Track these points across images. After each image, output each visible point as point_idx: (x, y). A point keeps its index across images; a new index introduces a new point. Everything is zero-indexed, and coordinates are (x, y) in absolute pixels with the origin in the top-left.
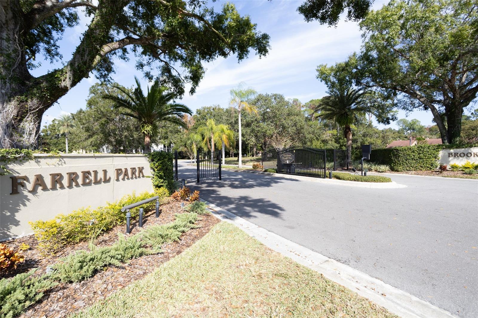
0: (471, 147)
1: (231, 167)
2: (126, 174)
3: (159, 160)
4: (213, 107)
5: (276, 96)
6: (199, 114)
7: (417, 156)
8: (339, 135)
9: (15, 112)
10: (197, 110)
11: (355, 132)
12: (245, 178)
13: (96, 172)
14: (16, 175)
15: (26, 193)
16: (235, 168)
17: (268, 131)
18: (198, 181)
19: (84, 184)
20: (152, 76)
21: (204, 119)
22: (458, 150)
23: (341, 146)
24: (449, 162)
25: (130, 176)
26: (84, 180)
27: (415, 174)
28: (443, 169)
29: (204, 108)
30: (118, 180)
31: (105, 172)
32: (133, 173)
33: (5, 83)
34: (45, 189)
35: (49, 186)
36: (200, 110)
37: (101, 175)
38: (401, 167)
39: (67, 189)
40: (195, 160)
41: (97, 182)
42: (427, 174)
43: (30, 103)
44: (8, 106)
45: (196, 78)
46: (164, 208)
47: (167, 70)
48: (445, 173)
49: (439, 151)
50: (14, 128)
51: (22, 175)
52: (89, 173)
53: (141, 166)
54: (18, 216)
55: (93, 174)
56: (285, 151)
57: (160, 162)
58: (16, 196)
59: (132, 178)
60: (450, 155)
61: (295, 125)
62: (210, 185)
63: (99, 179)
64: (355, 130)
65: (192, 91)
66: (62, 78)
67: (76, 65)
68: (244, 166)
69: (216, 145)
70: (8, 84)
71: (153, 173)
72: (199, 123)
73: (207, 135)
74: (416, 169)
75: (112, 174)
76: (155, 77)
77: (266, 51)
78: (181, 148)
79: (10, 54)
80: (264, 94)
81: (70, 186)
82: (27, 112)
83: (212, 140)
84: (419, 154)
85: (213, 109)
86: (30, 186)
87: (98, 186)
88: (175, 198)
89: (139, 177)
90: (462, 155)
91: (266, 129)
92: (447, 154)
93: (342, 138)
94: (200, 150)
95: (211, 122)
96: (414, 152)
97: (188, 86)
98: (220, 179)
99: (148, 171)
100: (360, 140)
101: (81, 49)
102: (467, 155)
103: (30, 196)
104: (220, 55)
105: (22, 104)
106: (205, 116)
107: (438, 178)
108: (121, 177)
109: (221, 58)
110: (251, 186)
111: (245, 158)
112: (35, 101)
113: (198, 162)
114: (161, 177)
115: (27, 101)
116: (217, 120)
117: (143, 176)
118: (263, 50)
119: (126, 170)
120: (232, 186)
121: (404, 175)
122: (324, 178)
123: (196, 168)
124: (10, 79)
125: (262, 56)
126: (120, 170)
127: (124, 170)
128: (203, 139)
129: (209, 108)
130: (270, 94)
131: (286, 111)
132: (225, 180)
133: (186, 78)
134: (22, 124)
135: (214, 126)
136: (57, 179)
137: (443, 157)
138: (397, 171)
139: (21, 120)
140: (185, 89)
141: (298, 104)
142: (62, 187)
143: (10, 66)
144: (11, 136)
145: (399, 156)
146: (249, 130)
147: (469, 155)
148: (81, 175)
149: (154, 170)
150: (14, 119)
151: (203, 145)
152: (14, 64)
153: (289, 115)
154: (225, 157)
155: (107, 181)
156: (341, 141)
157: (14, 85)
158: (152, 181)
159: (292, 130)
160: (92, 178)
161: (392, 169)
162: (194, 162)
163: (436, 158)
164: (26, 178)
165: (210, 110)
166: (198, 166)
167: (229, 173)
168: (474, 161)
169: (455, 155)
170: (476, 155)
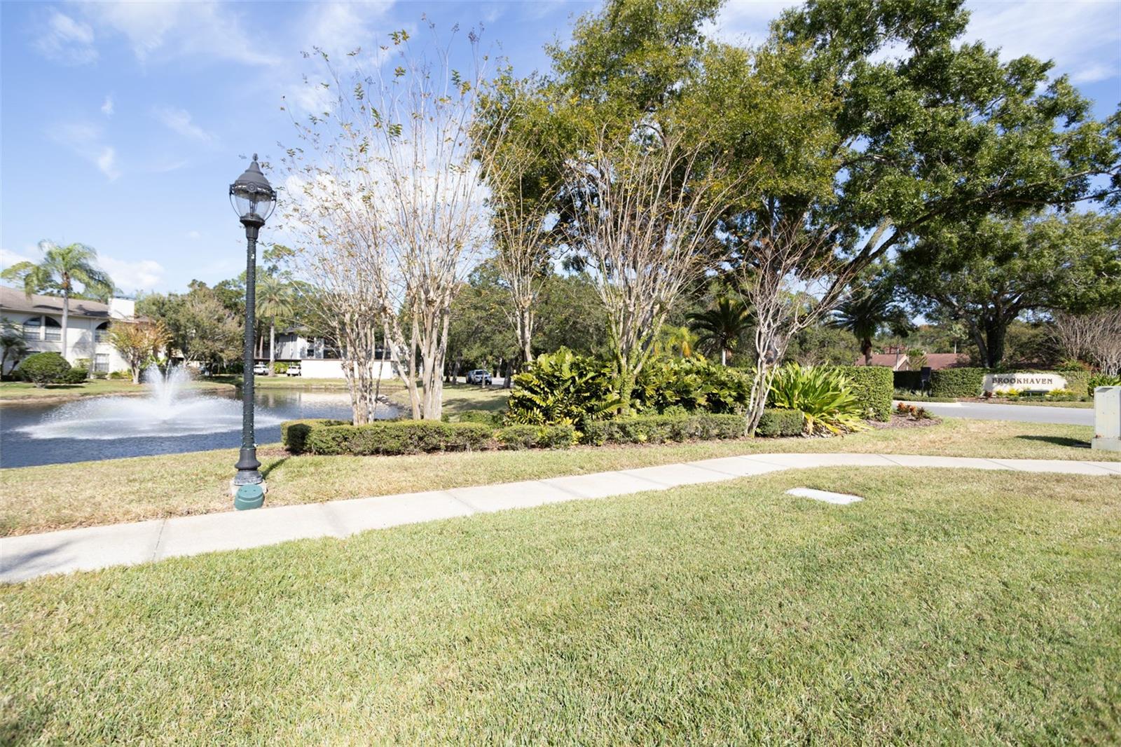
22: (1001, 375)
24: (994, 387)
28: (988, 395)
38: (942, 393)
42: (971, 401)
48: (990, 400)
49: (983, 376)
60: (994, 380)
74: (959, 396)
84: (963, 378)
90: (1006, 381)
92: (991, 380)
96: (956, 376)
102: (1011, 381)
107: (983, 405)
137: (987, 382)
145: (940, 380)
147: (1013, 381)
163: (980, 383)
168: (1018, 388)
169: (1000, 381)
170: (1019, 381)
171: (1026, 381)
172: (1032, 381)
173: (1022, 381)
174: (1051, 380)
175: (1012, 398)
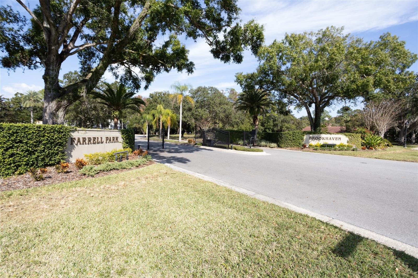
0: (321, 133)
1: (173, 141)
2: (110, 140)
3: (126, 133)
4: (164, 92)
5: (212, 89)
6: (152, 97)
7: (292, 138)
8: (265, 120)
9: (56, 106)
10: (150, 94)
11: (276, 118)
12: (180, 148)
13: (98, 138)
14: (72, 137)
15: (74, 145)
16: (176, 142)
17: (204, 115)
18: (148, 149)
19: (94, 143)
20: (118, 75)
21: (155, 102)
22: (314, 135)
23: (265, 129)
24: (309, 142)
25: (112, 141)
26: (93, 142)
27: (290, 149)
28: (304, 146)
29: (157, 93)
30: (106, 143)
31: (101, 138)
32: (113, 140)
33: (50, 92)
34: (80, 144)
35: (82, 143)
36: (152, 94)
37: (100, 140)
38: (283, 145)
39: (87, 145)
40: (147, 135)
41: (98, 143)
42: (296, 150)
43: (63, 103)
44: (52, 104)
45: (149, 79)
46: (129, 158)
47: (129, 72)
48: (305, 149)
49: (304, 135)
50: (54, 115)
51: (74, 137)
52: (95, 138)
53: (117, 136)
54: (72, 154)
55: (97, 138)
56: (209, 131)
57: (127, 135)
58: (72, 146)
59: (113, 142)
60: (310, 138)
61: (225, 112)
62: (155, 151)
63: (99, 141)
64: (276, 117)
65: (146, 87)
66: (82, 91)
67: (89, 86)
68: (183, 141)
69: (164, 124)
70: (52, 92)
71: (123, 140)
72: (152, 105)
73: (157, 115)
74: (291, 146)
75: (104, 140)
76: (120, 76)
77: (192, 71)
78: (135, 125)
79: (53, 77)
80: (203, 86)
81: (88, 144)
82: (61, 106)
83: (161, 120)
84: (293, 137)
85: (164, 94)
86: (76, 142)
87: (98, 145)
88: (135, 154)
89: (116, 142)
90: (317, 138)
91: (202, 114)
92: (308, 138)
93: (267, 123)
94: (150, 127)
95: (160, 107)
96: (290, 135)
97: (143, 84)
98: (163, 148)
99: (120, 140)
100: (280, 125)
101: (92, 78)
102: (319, 139)
103: (76, 146)
104: (165, 70)
105: (59, 103)
106: (157, 100)
107: (300, 152)
108: (108, 141)
109: (165, 73)
110: (181, 152)
111: (190, 135)
112: (66, 101)
113: (149, 137)
114: (127, 143)
115: (61, 101)
116: (166, 105)
117: (118, 142)
118: (190, 70)
119: (110, 137)
120: (169, 152)
121: (284, 150)
122: (228, 149)
123: (147, 141)
124: (53, 90)
125: (190, 74)
126: (108, 138)
127: (109, 138)
128: (154, 118)
129: (160, 93)
130: (207, 87)
131: (218, 101)
132: (166, 149)
133: (142, 78)
134: (58, 113)
135: (163, 109)
136: (84, 139)
137: (306, 139)
138: (281, 147)
139: (57, 111)
140: (141, 86)
141: (235, 93)
142: (86, 144)
143: (53, 83)
144: (53, 118)
145: (282, 138)
146: (189, 114)
147: (320, 139)
148: (92, 139)
149: (123, 139)
150: (55, 110)
151: (153, 123)
152: (55, 82)
153: (220, 104)
154: (170, 134)
155: (102, 143)
156: (266, 125)
157: (54, 93)
158: (122, 145)
159: (222, 115)
160: (96, 140)
161: (279, 146)
162: (146, 137)
163: (302, 140)
164: (75, 139)
165: (161, 94)
166: (148, 140)
167: (170, 145)
168: (322, 142)
169: (313, 138)
170: (323, 139)
171: (327, 138)
172: (330, 138)
173: (325, 139)
174: (340, 138)
175: (315, 149)
